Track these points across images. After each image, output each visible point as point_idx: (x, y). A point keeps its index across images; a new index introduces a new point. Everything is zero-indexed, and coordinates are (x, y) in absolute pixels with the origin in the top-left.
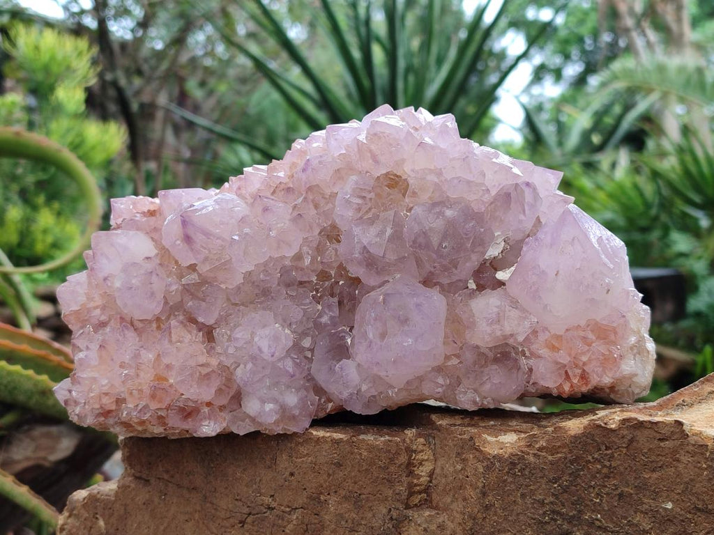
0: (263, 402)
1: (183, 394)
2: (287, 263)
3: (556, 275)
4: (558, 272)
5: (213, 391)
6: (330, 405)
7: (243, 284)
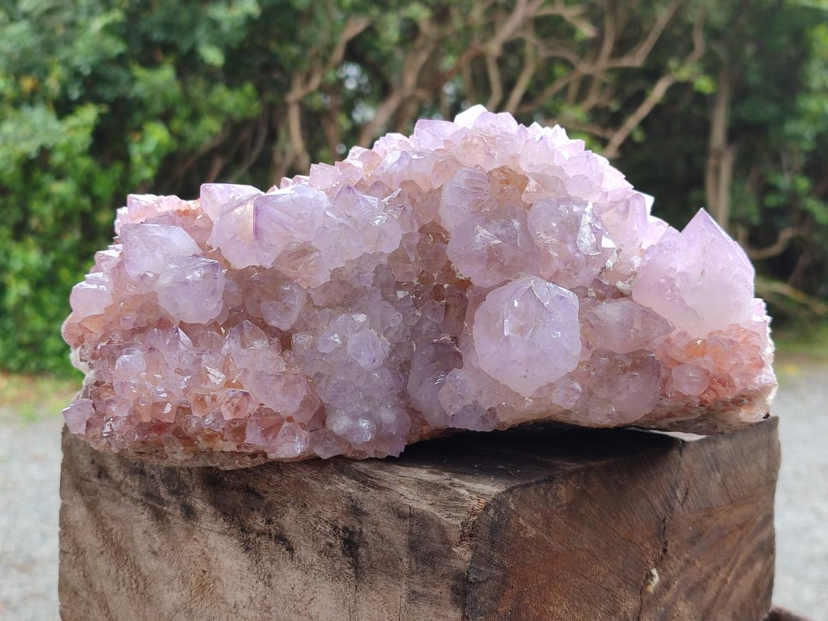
0: (355, 417)
1: (263, 405)
2: (384, 261)
3: (702, 273)
4: (704, 270)
5: (298, 403)
6: (425, 428)
7: (331, 282)
